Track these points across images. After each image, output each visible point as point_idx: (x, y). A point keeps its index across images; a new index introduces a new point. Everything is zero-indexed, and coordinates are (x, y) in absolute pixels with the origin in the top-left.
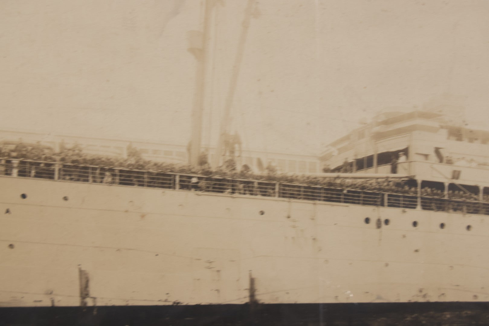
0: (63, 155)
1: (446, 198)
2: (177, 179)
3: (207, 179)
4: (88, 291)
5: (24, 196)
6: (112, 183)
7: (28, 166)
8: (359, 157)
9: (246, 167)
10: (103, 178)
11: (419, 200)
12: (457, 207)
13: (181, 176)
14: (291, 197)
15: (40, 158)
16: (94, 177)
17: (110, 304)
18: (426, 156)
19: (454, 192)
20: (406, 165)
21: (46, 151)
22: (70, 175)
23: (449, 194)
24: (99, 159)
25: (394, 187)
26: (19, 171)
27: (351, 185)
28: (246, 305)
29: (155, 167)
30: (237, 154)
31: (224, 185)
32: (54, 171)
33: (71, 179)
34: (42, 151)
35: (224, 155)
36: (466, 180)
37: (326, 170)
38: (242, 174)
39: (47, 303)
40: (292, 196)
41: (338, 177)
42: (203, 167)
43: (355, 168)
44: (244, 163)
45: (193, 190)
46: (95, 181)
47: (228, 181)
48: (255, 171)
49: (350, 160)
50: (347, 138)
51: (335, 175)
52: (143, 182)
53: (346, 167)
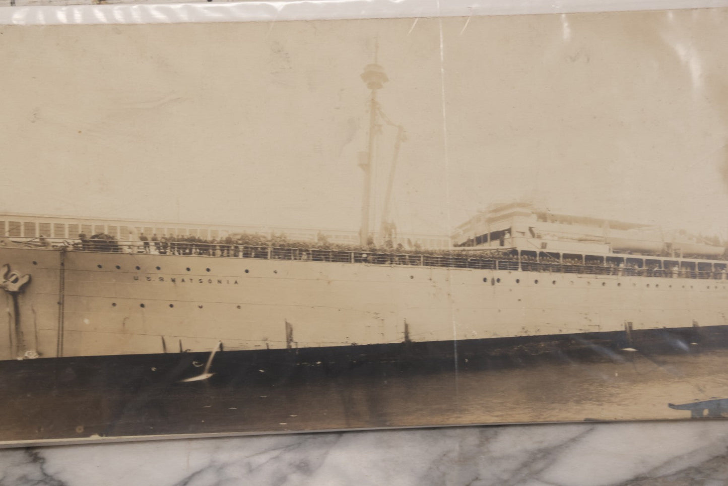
0: (273, 242)
1: (538, 262)
2: (353, 255)
3: (373, 255)
4: (292, 338)
5: (247, 271)
6: (308, 260)
7: (250, 249)
8: (478, 235)
9: (400, 245)
10: (301, 256)
11: (520, 264)
12: (546, 268)
13: (355, 253)
14: (431, 265)
15: (257, 244)
16: (295, 256)
17: (307, 346)
18: (523, 233)
19: (543, 258)
20: (510, 240)
21: (262, 239)
22: (278, 255)
23: (540, 259)
24: (298, 243)
25: (502, 256)
26: (244, 254)
27: (474, 256)
28: (403, 343)
29: (336, 248)
30: (393, 236)
31: (385, 258)
32: (267, 253)
33: (279, 258)
34: (259, 239)
35: (384, 237)
36: (550, 249)
37: (455, 246)
38: (398, 250)
39: (263, 347)
40: (433, 265)
41: (464, 250)
42: (370, 246)
43: (475, 243)
44: (398, 243)
45: (363, 263)
46: (295, 259)
47: (388, 255)
48: (407, 247)
49: (472, 238)
50: (470, 222)
51: (462, 248)
52: (329, 258)
53: (469, 243)
